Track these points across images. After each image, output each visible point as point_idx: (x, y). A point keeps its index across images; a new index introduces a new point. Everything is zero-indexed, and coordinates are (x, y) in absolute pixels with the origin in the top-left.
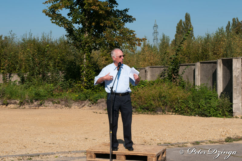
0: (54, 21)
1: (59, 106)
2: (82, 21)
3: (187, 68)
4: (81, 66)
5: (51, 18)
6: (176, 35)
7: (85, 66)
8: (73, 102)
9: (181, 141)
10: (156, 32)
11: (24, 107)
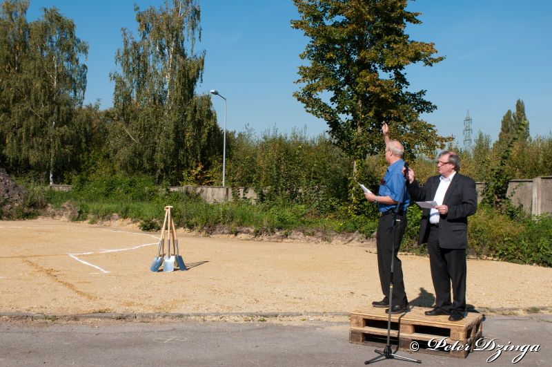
0: (310, 109)
1: (314, 239)
2: (352, 109)
3: (519, 186)
4: (349, 178)
5: (305, 105)
6: (500, 135)
7: (355, 178)
8: (335, 233)
9: (507, 305)
10: (468, 130)
11: (261, 238)
